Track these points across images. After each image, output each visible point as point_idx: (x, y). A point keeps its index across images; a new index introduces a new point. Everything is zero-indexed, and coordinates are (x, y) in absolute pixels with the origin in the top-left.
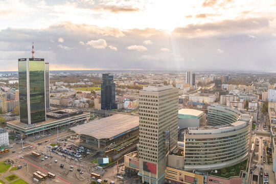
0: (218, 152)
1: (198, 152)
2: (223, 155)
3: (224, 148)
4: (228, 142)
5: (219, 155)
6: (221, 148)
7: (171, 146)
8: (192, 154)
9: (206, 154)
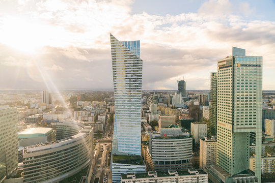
0: (60, 165)
1: (38, 169)
2: (64, 166)
3: (65, 160)
4: (69, 153)
5: (61, 168)
6: (62, 161)
7: (8, 169)
8: (32, 172)
9: (47, 169)
